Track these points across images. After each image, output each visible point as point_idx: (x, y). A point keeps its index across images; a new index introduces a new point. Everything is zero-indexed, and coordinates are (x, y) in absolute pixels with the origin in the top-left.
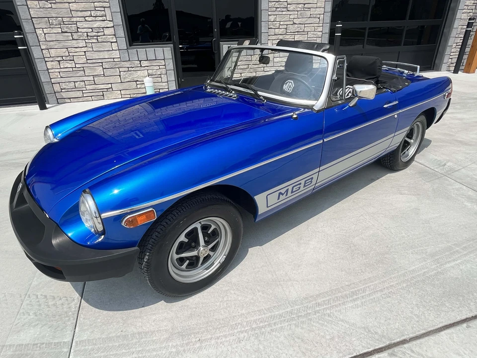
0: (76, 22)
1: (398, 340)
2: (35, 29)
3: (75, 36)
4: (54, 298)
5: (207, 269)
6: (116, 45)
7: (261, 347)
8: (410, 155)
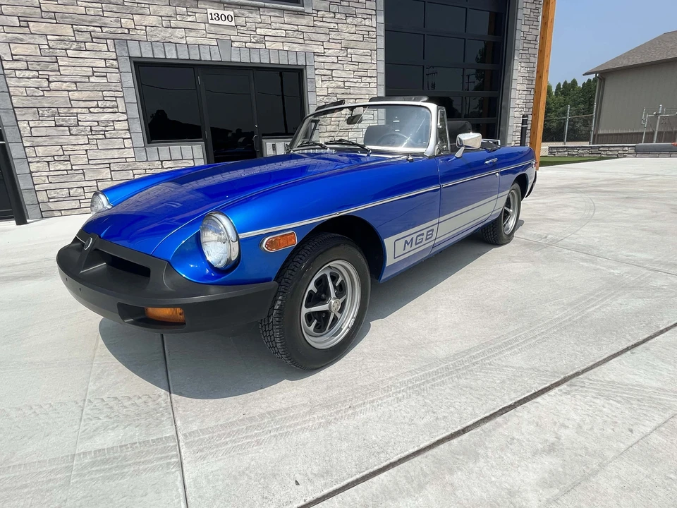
0: (77, 113)
1: (572, 373)
2: (17, 121)
3: (74, 131)
4: (130, 399)
5: (335, 335)
6: (130, 141)
7: (428, 401)
8: (510, 227)
